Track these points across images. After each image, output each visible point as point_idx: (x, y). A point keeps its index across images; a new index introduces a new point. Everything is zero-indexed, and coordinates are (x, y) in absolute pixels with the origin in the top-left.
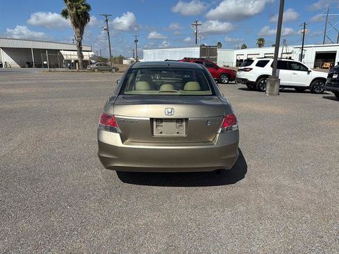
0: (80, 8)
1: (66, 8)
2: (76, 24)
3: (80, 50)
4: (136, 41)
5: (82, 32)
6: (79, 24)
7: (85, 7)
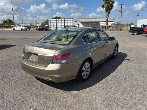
0: (109, 3)
1: (104, 4)
2: (107, 10)
3: (107, 21)
4: (138, 15)
5: (109, 13)
6: (108, 10)
7: (112, 2)
